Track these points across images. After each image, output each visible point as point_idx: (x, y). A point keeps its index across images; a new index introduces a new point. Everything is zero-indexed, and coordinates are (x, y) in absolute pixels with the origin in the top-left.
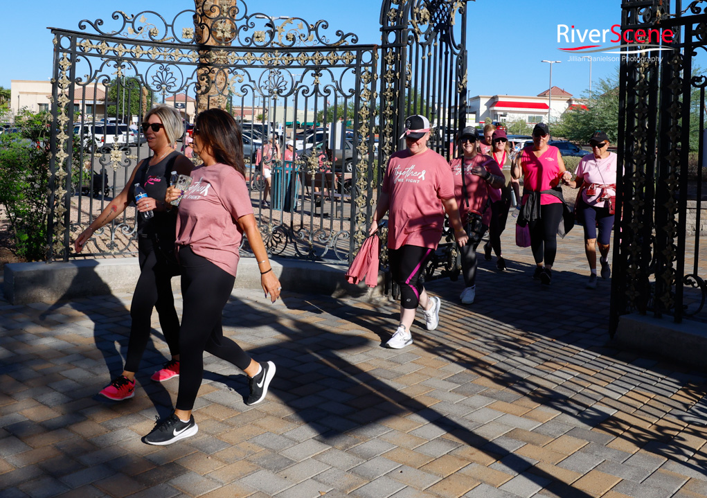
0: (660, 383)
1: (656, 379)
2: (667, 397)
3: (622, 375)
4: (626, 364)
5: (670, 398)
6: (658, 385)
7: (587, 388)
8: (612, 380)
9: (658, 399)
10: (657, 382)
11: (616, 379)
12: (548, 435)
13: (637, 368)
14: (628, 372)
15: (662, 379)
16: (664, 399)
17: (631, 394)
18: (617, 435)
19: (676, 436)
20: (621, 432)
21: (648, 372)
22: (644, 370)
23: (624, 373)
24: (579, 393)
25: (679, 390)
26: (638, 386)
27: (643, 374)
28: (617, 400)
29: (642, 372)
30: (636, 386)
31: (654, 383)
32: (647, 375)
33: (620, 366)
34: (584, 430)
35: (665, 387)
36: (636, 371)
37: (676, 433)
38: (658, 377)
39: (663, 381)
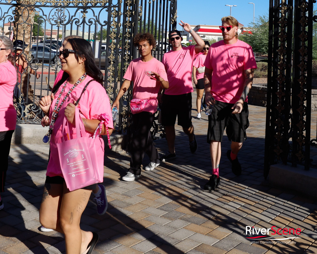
0: (296, 210)
1: (293, 207)
2: (301, 221)
3: (272, 205)
4: (274, 197)
5: (303, 221)
6: (295, 212)
7: (250, 214)
8: (265, 209)
9: (295, 222)
10: (295, 210)
11: (268, 208)
12: (224, 249)
13: (282, 200)
14: (276, 203)
15: (298, 208)
16: (299, 222)
17: (278, 218)
18: (269, 249)
19: (307, 249)
20: (271, 246)
21: (289, 202)
22: (286, 201)
23: (273, 204)
24: (245, 218)
25: (308, 215)
26: (282, 213)
27: (286, 204)
28: (269, 223)
29: (285, 203)
30: (281, 213)
31: (293, 211)
32: (288, 205)
33: (271, 199)
34: (247, 245)
35: (299, 213)
36: (281, 202)
37: (307, 247)
38: (295, 206)
39: (298, 209)
